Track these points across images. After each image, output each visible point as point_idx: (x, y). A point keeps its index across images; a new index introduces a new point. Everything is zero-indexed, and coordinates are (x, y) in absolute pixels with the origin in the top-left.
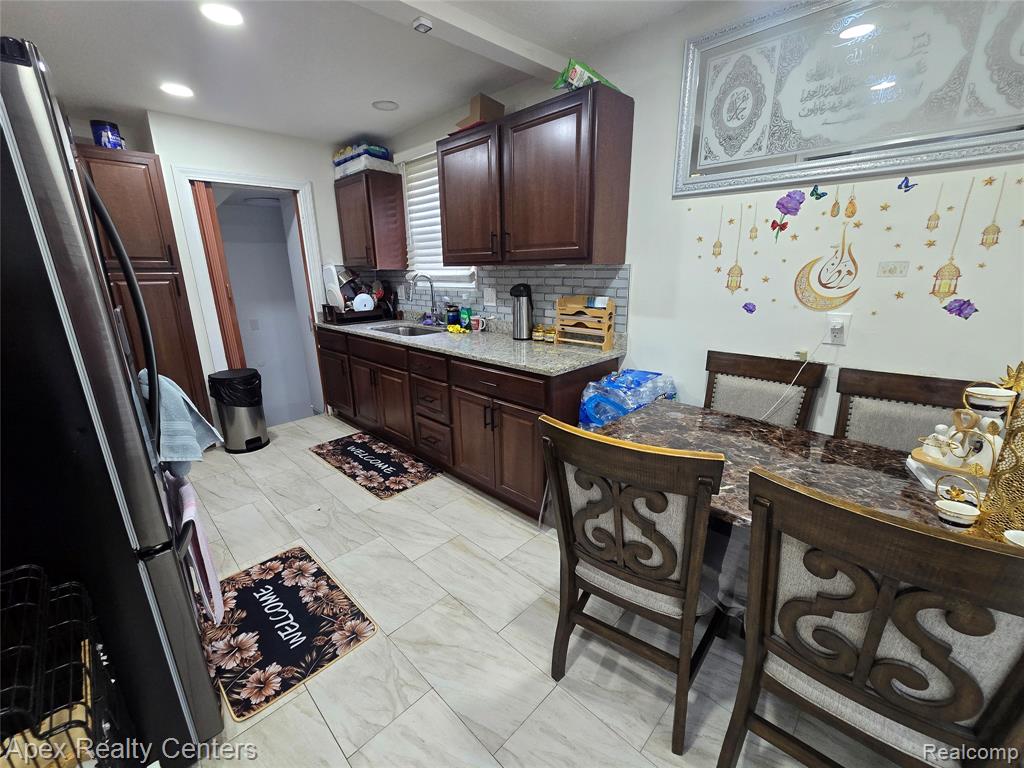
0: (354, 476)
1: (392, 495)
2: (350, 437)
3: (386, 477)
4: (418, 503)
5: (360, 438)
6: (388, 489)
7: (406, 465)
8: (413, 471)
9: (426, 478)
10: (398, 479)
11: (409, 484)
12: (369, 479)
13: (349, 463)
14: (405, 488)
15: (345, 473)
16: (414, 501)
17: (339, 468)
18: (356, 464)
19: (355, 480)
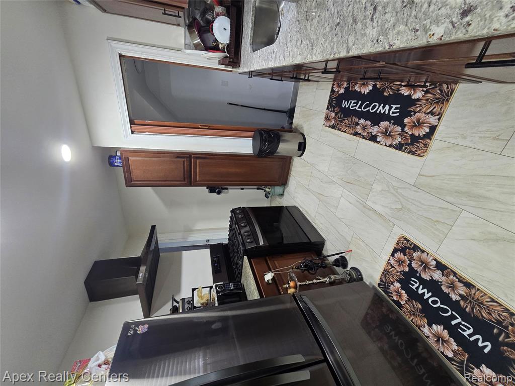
0: (373, 138)
1: (426, 146)
2: (333, 91)
3: (399, 121)
4: (467, 143)
5: (339, 86)
6: (415, 139)
7: (405, 92)
8: (418, 94)
9: (444, 99)
10: (414, 118)
11: (433, 120)
12: (387, 134)
13: (357, 124)
14: (433, 129)
15: (364, 138)
16: (459, 141)
17: (356, 134)
18: (362, 121)
19: (378, 142)
